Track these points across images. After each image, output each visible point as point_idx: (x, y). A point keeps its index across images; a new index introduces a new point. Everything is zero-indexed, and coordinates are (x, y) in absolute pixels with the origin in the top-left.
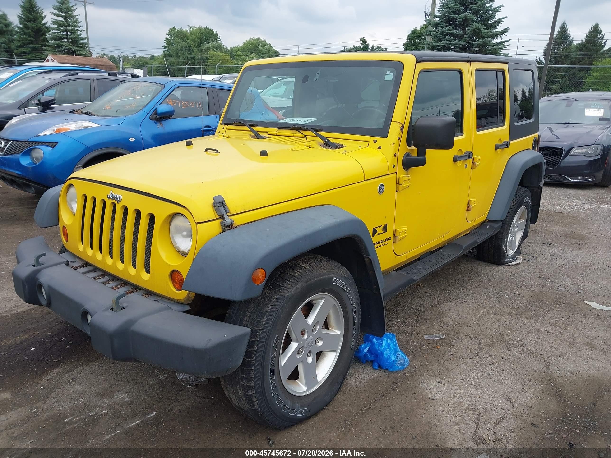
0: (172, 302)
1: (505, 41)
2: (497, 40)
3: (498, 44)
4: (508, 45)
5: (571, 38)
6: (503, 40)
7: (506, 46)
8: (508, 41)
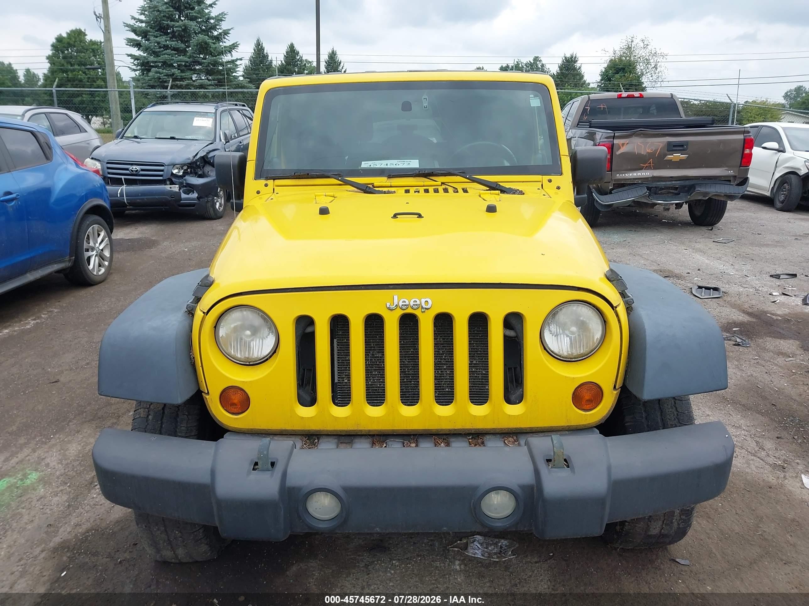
0: (567, 432)
1: (237, 60)
2: (226, 58)
3: (228, 62)
4: (241, 65)
5: (270, 58)
6: (234, 58)
7: (238, 65)
8: (241, 59)
